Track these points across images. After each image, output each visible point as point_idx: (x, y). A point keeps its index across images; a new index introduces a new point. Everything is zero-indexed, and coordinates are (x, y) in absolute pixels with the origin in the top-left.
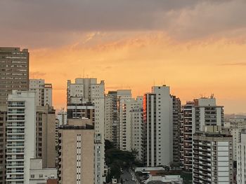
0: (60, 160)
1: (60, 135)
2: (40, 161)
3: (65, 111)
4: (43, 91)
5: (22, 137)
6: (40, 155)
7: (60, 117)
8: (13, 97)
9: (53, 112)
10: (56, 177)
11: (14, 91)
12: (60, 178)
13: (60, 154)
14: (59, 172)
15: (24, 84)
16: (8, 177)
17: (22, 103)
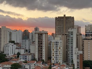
0: (83, 48)
1: (83, 41)
2: (78, 49)
3: (85, 34)
4: (78, 28)
5: (72, 42)
6: (77, 47)
7: (83, 36)
8: (70, 30)
9: (81, 35)
10: (82, 53)
11: (70, 29)
12: (83, 54)
13: (83, 47)
14: (83, 52)
15: (73, 27)
16: (69, 53)
17: (72, 32)
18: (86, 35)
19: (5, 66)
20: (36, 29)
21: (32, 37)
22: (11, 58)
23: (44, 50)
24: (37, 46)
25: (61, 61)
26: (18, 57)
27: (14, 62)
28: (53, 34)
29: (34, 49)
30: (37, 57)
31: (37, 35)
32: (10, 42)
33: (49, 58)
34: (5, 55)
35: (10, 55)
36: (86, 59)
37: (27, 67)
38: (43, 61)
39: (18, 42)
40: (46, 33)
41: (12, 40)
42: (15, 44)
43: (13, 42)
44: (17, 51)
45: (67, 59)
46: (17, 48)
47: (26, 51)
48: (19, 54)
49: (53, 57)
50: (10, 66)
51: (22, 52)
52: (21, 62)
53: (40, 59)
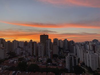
18: (54, 43)
19: (15, 59)
20: (31, 40)
21: (29, 44)
22: (19, 55)
23: (35, 51)
24: (31, 49)
25: (42, 55)
26: (22, 54)
27: (20, 57)
28: (39, 43)
29: (30, 50)
30: (31, 54)
31: (31, 44)
32: (18, 47)
33: (37, 54)
34: (15, 54)
35: (18, 54)
36: (54, 54)
37: (27, 59)
38: (34, 56)
39: (22, 47)
40: (35, 42)
41: (19, 46)
42: (20, 48)
43: (20, 47)
44: (21, 52)
45: (45, 54)
46: (21, 50)
47: (26, 51)
48: (22, 53)
49: (39, 54)
50: (18, 59)
51: (24, 52)
52: (23, 57)
53: (33, 55)
